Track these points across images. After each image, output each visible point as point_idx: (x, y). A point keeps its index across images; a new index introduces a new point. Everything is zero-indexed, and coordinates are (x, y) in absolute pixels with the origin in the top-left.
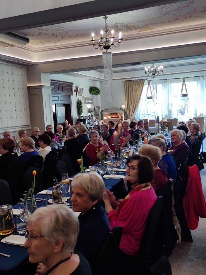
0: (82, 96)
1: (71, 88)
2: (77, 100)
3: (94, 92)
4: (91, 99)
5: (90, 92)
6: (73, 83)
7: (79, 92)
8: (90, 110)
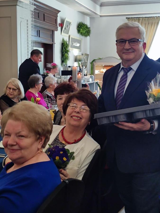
0: (68, 36)
1: (55, 18)
2: (62, 40)
3: (84, 32)
4: (79, 41)
5: (79, 31)
6: (59, 11)
7: (65, 29)
8: (78, 58)
